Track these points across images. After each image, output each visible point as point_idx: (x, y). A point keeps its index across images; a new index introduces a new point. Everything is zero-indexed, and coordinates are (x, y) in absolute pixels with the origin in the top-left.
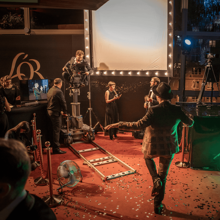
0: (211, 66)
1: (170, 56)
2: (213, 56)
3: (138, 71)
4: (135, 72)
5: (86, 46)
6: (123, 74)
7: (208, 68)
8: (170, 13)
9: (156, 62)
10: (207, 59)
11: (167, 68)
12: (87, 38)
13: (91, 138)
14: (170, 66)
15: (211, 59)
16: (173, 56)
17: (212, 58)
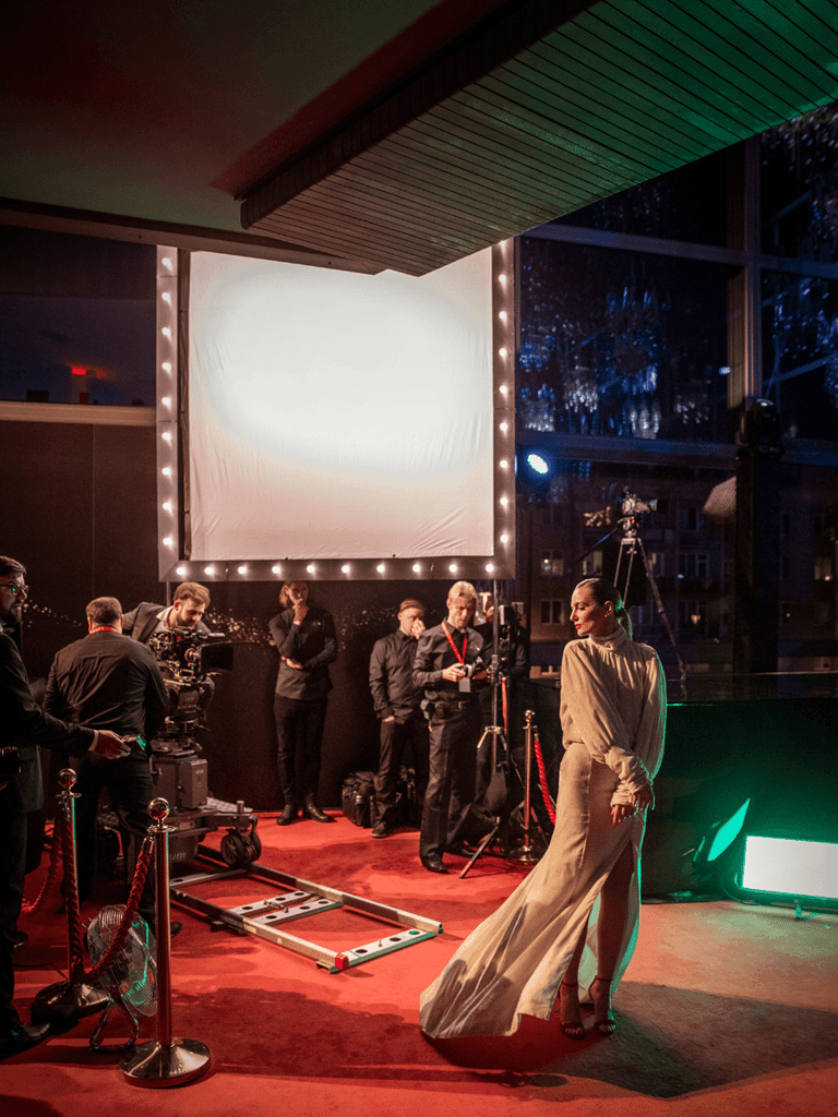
0: (637, 541)
1: (505, 502)
2: (649, 506)
3: (377, 561)
4: (365, 565)
5: (162, 467)
6: (318, 573)
7: (627, 547)
8: (503, 353)
9: (447, 526)
10: (623, 516)
11: (492, 549)
12: (168, 437)
13: (246, 850)
14: (505, 539)
15: (638, 517)
16: (514, 502)
17: (645, 512)
